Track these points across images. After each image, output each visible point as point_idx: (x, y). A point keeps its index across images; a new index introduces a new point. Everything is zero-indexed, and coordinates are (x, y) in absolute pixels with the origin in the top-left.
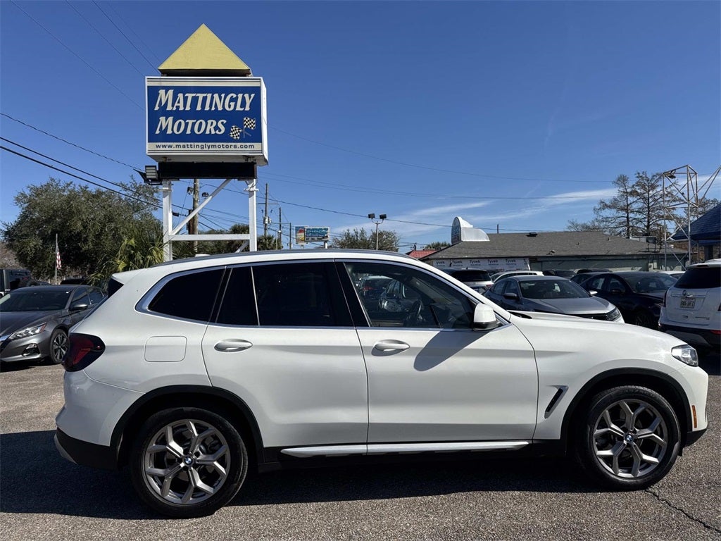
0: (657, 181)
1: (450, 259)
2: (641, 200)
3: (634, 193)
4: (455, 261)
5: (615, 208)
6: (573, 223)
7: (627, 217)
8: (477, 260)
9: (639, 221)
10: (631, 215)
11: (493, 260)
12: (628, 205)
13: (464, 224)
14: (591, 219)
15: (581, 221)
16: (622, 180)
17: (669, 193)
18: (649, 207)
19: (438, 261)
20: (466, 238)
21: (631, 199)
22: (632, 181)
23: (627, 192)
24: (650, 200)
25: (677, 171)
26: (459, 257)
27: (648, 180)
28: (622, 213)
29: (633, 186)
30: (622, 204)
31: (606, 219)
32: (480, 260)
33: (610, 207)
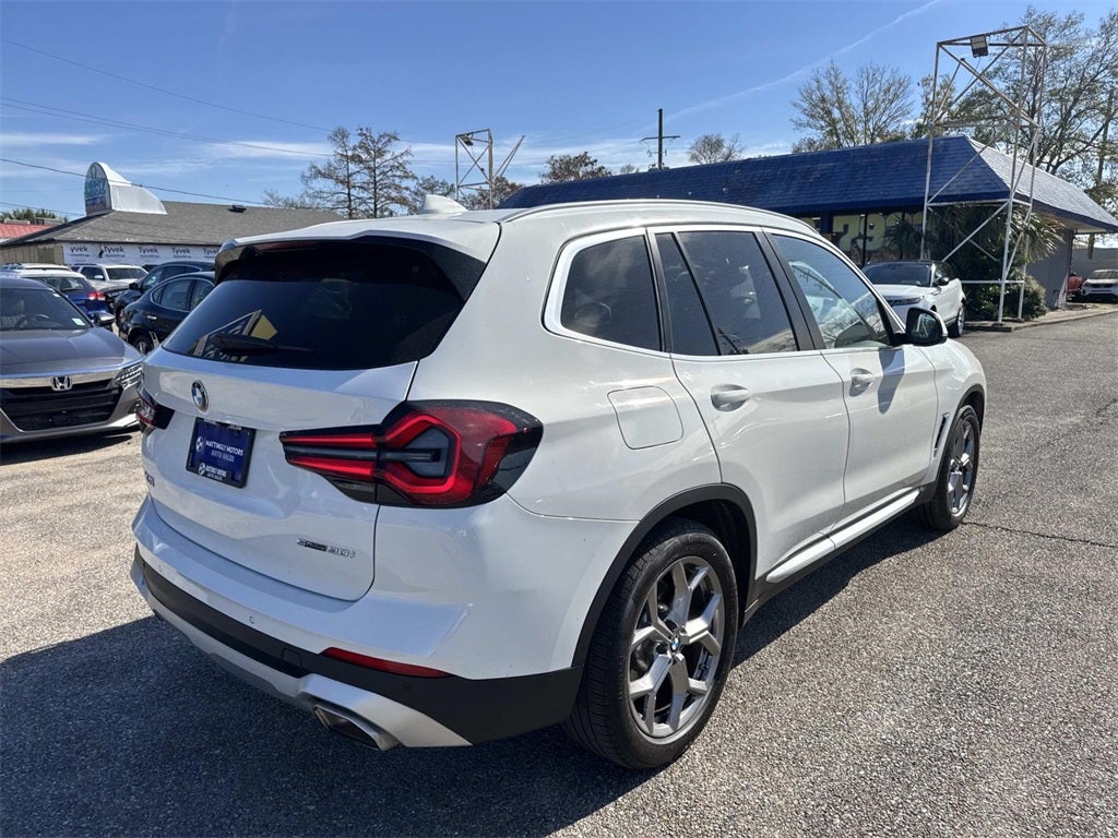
0: (385, 144)
1: (100, 243)
2: (366, 171)
3: (356, 159)
4: (109, 247)
5: (331, 178)
6: (271, 196)
7: (349, 194)
8: (151, 247)
9: (363, 201)
10: (353, 192)
11: (181, 248)
12: (349, 176)
13: (113, 176)
14: (299, 193)
15: (283, 195)
16: (340, 136)
17: (401, 165)
18: (375, 183)
19: (73, 246)
20: (121, 204)
21: (353, 167)
22: (354, 140)
23: (347, 156)
24: (377, 172)
25: (475, 136)
26: (118, 240)
27: (373, 142)
28: (340, 187)
29: (354, 148)
30: (342, 174)
31: (318, 194)
32: (157, 247)
33: (324, 176)
